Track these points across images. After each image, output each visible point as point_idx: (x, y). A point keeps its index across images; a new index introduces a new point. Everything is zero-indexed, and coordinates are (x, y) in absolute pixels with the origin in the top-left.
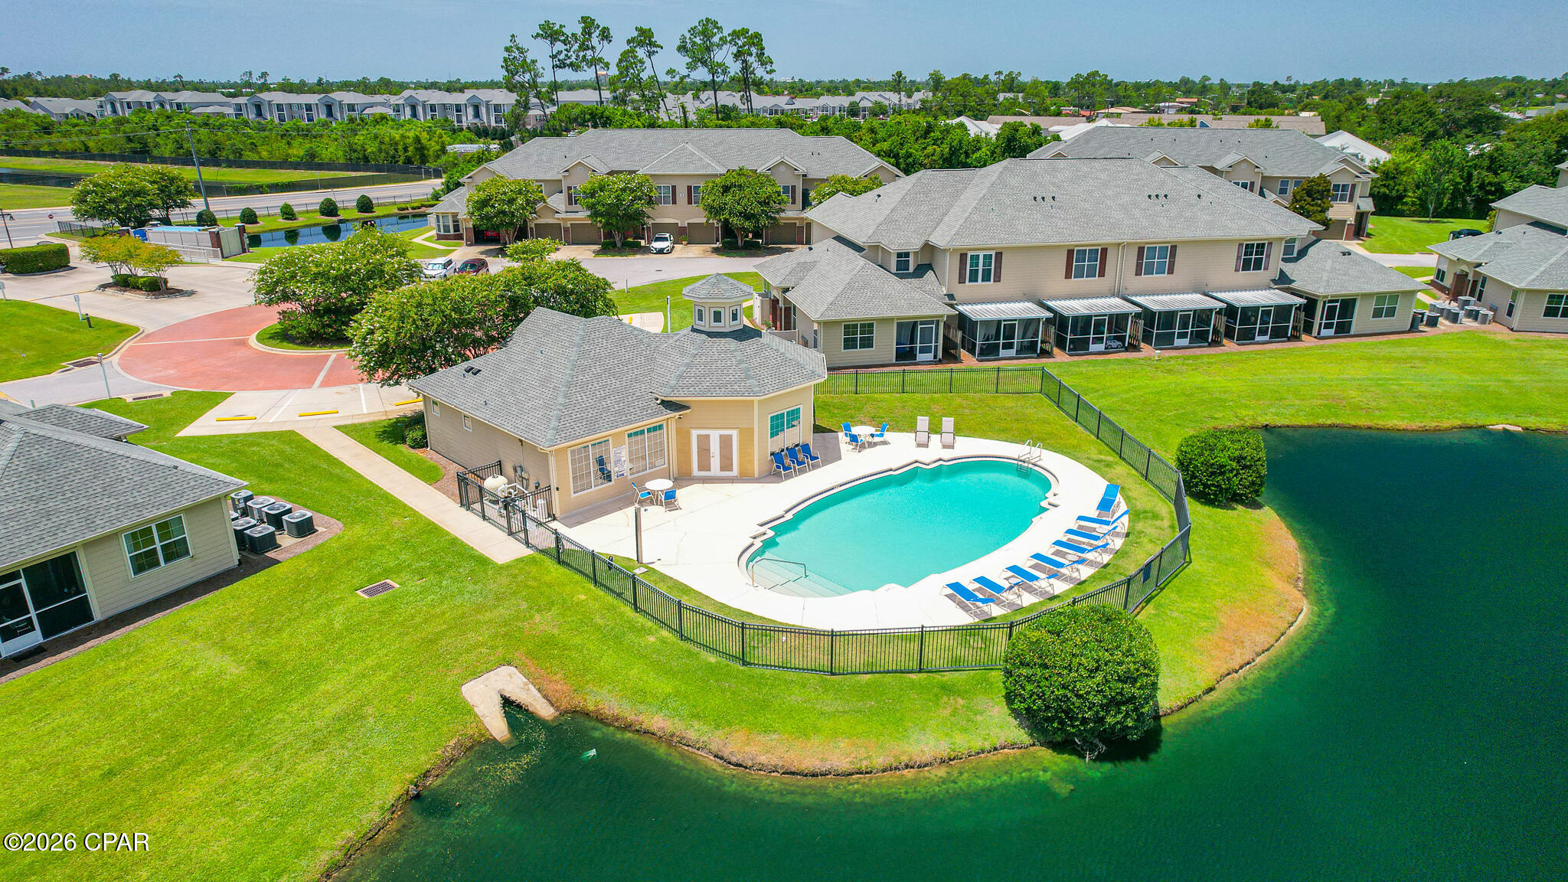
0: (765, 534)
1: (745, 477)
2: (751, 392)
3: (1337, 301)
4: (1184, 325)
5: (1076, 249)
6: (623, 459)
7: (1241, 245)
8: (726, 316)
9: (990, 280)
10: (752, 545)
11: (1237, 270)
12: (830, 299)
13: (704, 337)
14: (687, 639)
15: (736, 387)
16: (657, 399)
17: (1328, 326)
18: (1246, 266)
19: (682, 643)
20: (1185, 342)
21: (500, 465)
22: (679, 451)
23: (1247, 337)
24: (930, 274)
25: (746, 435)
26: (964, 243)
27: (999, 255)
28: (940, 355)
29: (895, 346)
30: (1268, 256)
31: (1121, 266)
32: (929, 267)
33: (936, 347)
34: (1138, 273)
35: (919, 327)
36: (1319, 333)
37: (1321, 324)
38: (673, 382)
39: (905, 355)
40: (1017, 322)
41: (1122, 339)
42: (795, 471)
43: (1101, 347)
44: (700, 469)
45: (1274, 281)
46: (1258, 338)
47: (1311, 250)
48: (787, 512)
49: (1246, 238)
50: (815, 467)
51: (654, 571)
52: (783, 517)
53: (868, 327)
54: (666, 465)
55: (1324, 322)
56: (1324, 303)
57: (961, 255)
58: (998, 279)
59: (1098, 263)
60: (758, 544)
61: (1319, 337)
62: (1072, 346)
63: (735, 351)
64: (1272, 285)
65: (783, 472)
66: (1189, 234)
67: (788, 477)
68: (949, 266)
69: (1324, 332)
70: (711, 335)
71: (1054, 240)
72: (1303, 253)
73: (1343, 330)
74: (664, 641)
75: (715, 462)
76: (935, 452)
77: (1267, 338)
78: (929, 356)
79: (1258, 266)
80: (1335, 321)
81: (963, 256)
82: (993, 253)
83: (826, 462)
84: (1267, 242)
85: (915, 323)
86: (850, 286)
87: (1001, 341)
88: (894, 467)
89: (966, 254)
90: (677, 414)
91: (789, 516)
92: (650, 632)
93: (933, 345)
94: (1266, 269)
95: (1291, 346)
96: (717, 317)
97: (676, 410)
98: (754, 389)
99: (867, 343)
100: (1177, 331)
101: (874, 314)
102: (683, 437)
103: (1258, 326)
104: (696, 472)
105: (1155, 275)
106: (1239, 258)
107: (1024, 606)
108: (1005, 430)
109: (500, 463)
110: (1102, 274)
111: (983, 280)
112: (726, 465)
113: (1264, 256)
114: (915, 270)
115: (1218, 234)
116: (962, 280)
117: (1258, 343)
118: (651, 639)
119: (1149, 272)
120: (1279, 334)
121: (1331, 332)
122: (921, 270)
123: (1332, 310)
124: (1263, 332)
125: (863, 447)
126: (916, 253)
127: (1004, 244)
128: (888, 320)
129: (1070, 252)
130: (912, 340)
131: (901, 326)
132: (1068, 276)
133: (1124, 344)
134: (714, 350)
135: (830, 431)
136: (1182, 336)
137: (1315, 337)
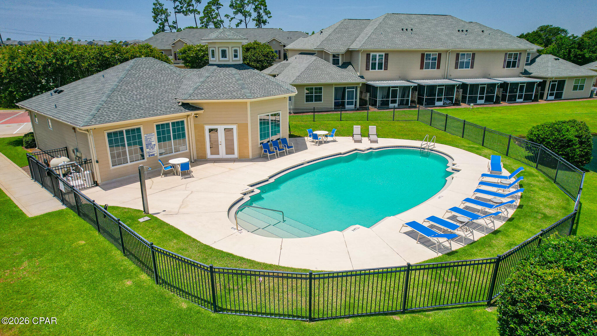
0: (253, 191)
1: (242, 159)
2: (244, 96)
3: (556, 81)
4: (482, 92)
5: (426, 53)
6: (153, 143)
7: (506, 54)
8: (230, 53)
9: (382, 69)
10: (242, 199)
11: (504, 67)
12: (298, 74)
13: (215, 67)
14: (165, 282)
15: (234, 93)
16: (179, 103)
17: (551, 95)
18: (508, 66)
19: (157, 287)
20: (483, 101)
21: (67, 150)
22: (197, 141)
23: (512, 99)
24: (350, 67)
25: (243, 129)
26: (369, 47)
27: (387, 55)
28: (358, 106)
29: (333, 101)
30: (519, 60)
31: (448, 63)
32: (350, 64)
33: (356, 102)
34: (456, 67)
35: (347, 90)
36: (547, 99)
37: (548, 93)
38: (191, 92)
39: (340, 106)
40: (398, 89)
41: (451, 99)
42: (277, 155)
43: (441, 103)
44: (212, 154)
45: (522, 73)
46: (518, 100)
47: (537, 60)
48: (270, 177)
49: (509, 49)
50: (290, 153)
51: (157, 219)
52: (267, 181)
53: (319, 89)
54: (188, 151)
55: (549, 92)
56: (550, 82)
57: (367, 54)
58: (386, 69)
59: (437, 61)
60: (247, 198)
61: (547, 100)
62: (426, 103)
63: (235, 74)
64: (521, 75)
65: (269, 155)
66: (482, 47)
67: (273, 158)
68: (361, 60)
69: (550, 98)
70: (219, 66)
71: (415, 48)
72: (533, 61)
73: (558, 97)
74: (139, 285)
75: (222, 149)
76: (365, 144)
77: (522, 100)
78: (353, 106)
79: (514, 66)
80: (555, 92)
81: (368, 55)
82: (384, 54)
83: (297, 150)
84: (519, 53)
85: (344, 88)
86: (308, 68)
87: (390, 99)
88: (342, 152)
89: (370, 54)
90: (193, 113)
91: (272, 180)
92: (129, 275)
93: (354, 100)
94: (518, 67)
95: (533, 104)
96: (224, 54)
97: (192, 110)
98: (247, 95)
99: (319, 98)
100: (479, 95)
101: (323, 81)
102: (199, 129)
103: (518, 94)
104: (209, 156)
105: (464, 69)
106: (505, 61)
107: (475, 240)
108: (405, 135)
109: (66, 149)
110: (438, 67)
111: (378, 69)
112: (230, 150)
113: (517, 60)
114: (342, 65)
115: (495, 48)
116: (367, 69)
117: (518, 103)
118: (128, 283)
119: (462, 67)
120: (528, 98)
121: (553, 97)
122: (345, 65)
123: (553, 86)
124: (520, 97)
125: (321, 143)
126: (342, 54)
127: (389, 49)
128: (330, 85)
129: (423, 55)
130: (343, 98)
131: (336, 89)
132: (422, 68)
133: (452, 101)
134: (221, 74)
135: (300, 137)
136: (481, 98)
137: (545, 100)
